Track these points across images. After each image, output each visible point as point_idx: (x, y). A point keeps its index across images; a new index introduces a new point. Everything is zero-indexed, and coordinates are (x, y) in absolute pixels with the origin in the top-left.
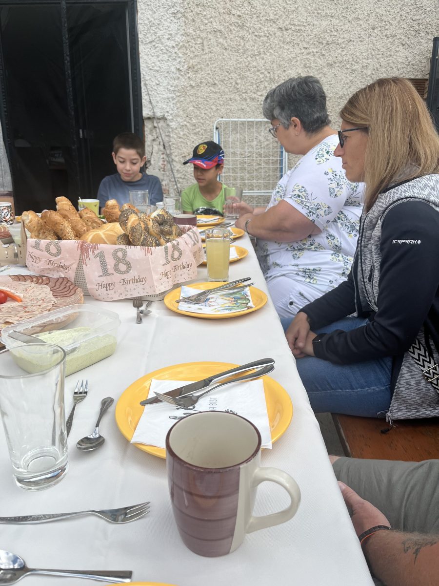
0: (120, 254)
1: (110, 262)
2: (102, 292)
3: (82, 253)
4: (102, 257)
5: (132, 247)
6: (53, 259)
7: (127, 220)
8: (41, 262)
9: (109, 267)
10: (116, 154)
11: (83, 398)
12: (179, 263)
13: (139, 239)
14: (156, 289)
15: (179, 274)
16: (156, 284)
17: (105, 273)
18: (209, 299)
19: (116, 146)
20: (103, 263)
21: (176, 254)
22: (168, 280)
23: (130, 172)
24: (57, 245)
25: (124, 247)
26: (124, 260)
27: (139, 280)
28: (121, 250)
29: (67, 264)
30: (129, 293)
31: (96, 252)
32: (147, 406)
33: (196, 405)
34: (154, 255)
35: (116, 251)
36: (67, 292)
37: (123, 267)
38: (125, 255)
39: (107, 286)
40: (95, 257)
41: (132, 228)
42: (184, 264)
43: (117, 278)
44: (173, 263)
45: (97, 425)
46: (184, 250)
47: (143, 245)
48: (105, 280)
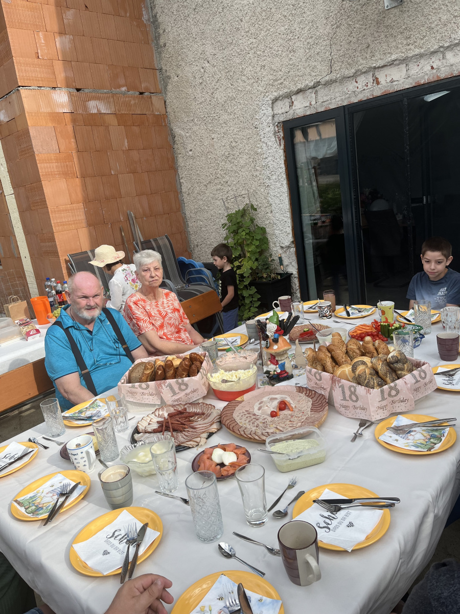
0: (352, 389)
1: (347, 393)
2: (342, 410)
3: (332, 383)
4: (342, 387)
5: (360, 386)
6: (318, 382)
7: (356, 369)
8: (312, 383)
9: (346, 395)
10: (423, 256)
11: (291, 488)
12: (396, 398)
13: (364, 383)
14: (372, 417)
15: (397, 406)
16: (372, 414)
17: (344, 399)
18: (412, 431)
19: (423, 250)
20: (343, 392)
21: (393, 393)
22: (384, 412)
23: (435, 271)
24: (320, 374)
25: (355, 385)
26: (353, 393)
27: (363, 409)
28: (354, 386)
29: (325, 387)
30: (357, 415)
31: (340, 384)
32: (315, 504)
33: (338, 513)
34: (372, 395)
35: (350, 387)
36: (319, 408)
37: (354, 398)
38: (355, 391)
39: (346, 407)
40: (339, 387)
41: (359, 375)
42: (402, 399)
43: (350, 403)
44: (391, 399)
45: (289, 505)
46: (401, 389)
47: (366, 386)
48: (344, 403)
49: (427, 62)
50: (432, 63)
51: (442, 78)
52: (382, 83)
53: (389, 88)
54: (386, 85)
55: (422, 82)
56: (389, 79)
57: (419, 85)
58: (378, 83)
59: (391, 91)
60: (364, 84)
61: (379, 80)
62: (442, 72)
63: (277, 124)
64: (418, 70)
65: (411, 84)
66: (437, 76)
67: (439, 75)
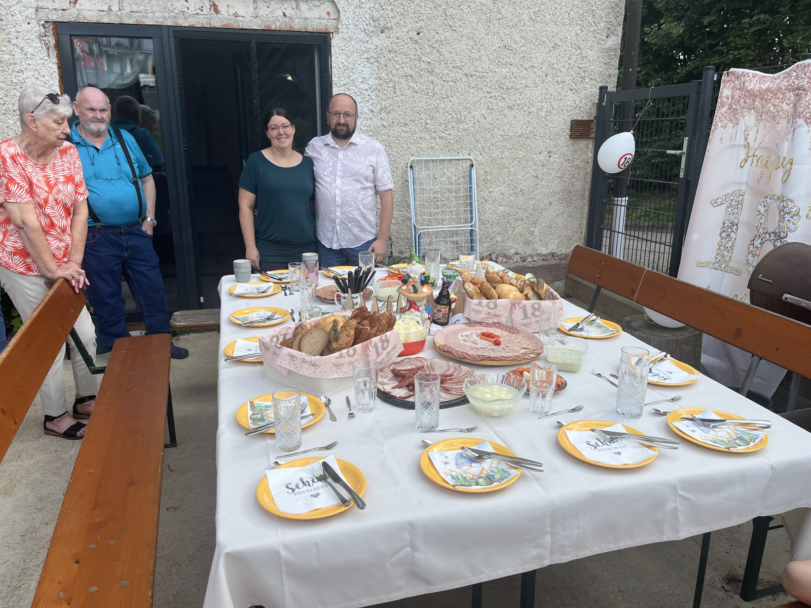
0: (536, 306)
1: (530, 311)
2: (523, 328)
3: (511, 306)
4: (524, 308)
5: (544, 301)
6: (491, 311)
8: (482, 314)
9: (528, 314)
17: (526, 317)
20: (525, 312)
24: (495, 303)
26: (539, 309)
28: (537, 303)
29: (500, 314)
31: (521, 305)
35: (533, 304)
38: (539, 306)
39: (526, 325)
40: (520, 308)
43: (533, 320)
48: (525, 321)
49: (278, 7)
50: (284, 10)
51: (296, 30)
52: (222, 12)
53: (232, 22)
54: (229, 17)
55: (273, 28)
56: (232, 12)
57: (269, 30)
58: (217, 11)
59: (234, 27)
60: (197, 7)
61: (219, 8)
62: (294, 23)
63: (43, 22)
64: (268, 12)
65: (260, 26)
66: (290, 26)
67: (292, 25)
